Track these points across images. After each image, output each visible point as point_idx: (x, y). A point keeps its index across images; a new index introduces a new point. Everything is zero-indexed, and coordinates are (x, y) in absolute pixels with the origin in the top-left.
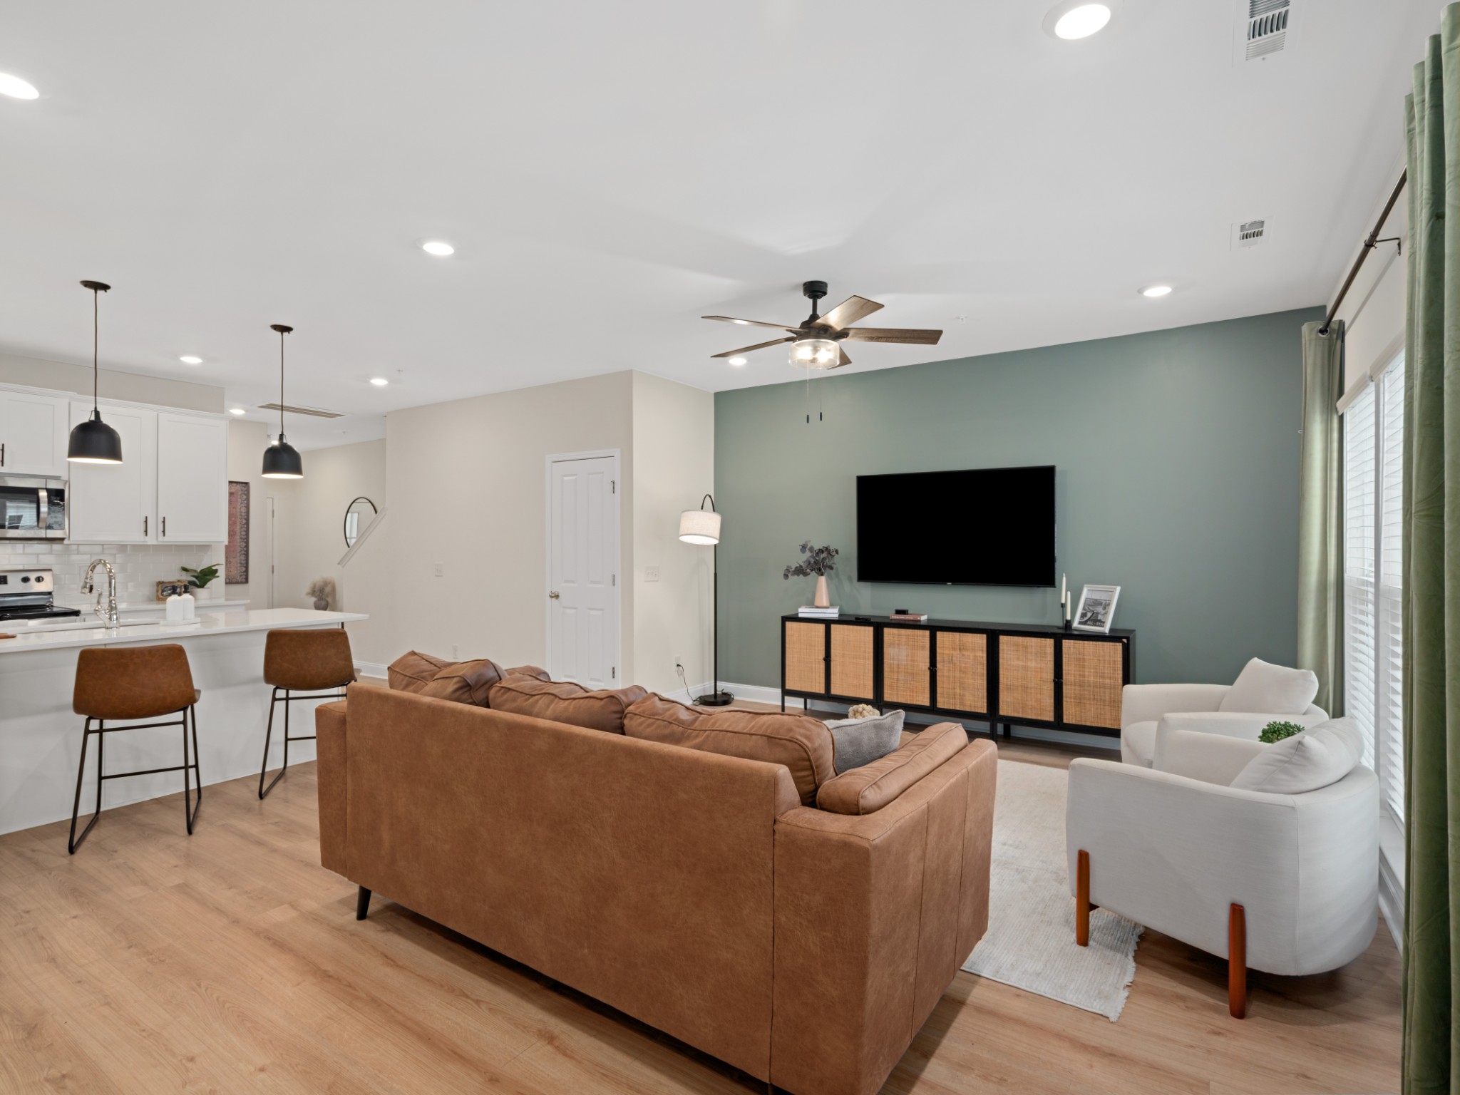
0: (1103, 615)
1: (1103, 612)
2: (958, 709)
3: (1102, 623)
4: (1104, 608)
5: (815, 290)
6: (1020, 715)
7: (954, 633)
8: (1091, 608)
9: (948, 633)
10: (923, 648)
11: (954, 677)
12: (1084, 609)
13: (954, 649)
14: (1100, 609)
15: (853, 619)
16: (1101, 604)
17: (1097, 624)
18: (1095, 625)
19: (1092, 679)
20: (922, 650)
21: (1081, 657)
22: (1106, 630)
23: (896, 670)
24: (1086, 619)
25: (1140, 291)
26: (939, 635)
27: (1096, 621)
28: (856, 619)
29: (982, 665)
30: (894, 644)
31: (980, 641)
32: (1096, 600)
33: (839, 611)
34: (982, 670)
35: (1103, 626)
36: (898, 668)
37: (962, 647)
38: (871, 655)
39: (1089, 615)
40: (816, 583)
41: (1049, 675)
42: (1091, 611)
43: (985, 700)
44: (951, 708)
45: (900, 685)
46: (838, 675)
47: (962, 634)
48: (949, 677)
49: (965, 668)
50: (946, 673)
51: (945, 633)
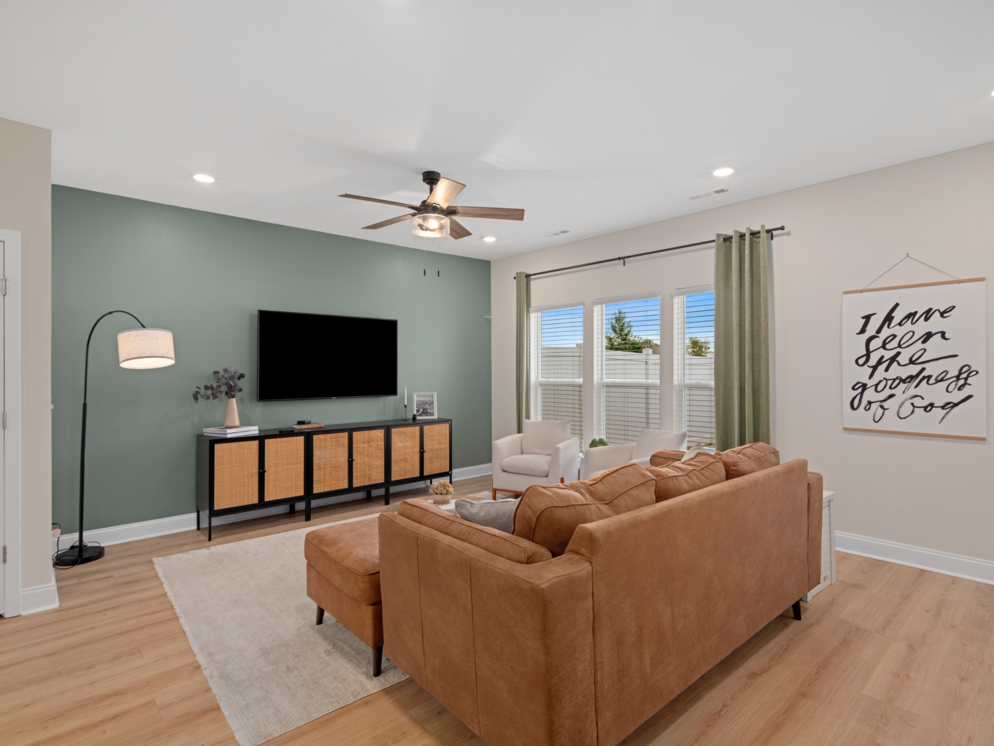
0: (431, 409)
1: (430, 408)
2: (366, 484)
3: (432, 414)
4: (430, 406)
5: (431, 178)
6: (403, 478)
7: (364, 432)
8: (421, 406)
9: (360, 432)
10: (343, 445)
11: (364, 463)
12: (417, 407)
13: (364, 442)
14: (427, 406)
15: (278, 433)
16: (427, 403)
17: (428, 415)
18: (427, 416)
19: (437, 446)
20: (342, 447)
21: (432, 434)
22: (435, 417)
23: (323, 466)
24: (420, 413)
25: (482, 238)
26: (355, 434)
27: (425, 413)
28: (280, 432)
29: (381, 450)
30: (321, 447)
31: (380, 434)
32: (423, 401)
33: (259, 428)
34: (382, 454)
35: (433, 416)
36: (325, 464)
37: (369, 440)
38: (302, 459)
39: (421, 410)
40: (226, 407)
41: (417, 449)
42: (422, 408)
43: (383, 474)
44: (363, 485)
45: (326, 478)
46: (272, 482)
47: (369, 431)
48: (361, 463)
49: (371, 454)
50: (359, 461)
51: (358, 432)
